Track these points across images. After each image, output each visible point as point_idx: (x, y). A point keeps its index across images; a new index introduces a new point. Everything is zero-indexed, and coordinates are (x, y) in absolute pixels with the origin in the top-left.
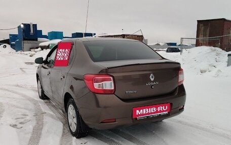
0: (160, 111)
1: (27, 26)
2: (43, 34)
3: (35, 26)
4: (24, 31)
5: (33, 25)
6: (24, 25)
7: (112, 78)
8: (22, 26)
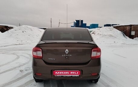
0: (72, 74)
1: (78, 21)
2: (87, 26)
3: (82, 21)
4: (76, 24)
5: (81, 21)
6: (76, 21)
7: (41, 50)
8: (75, 21)
